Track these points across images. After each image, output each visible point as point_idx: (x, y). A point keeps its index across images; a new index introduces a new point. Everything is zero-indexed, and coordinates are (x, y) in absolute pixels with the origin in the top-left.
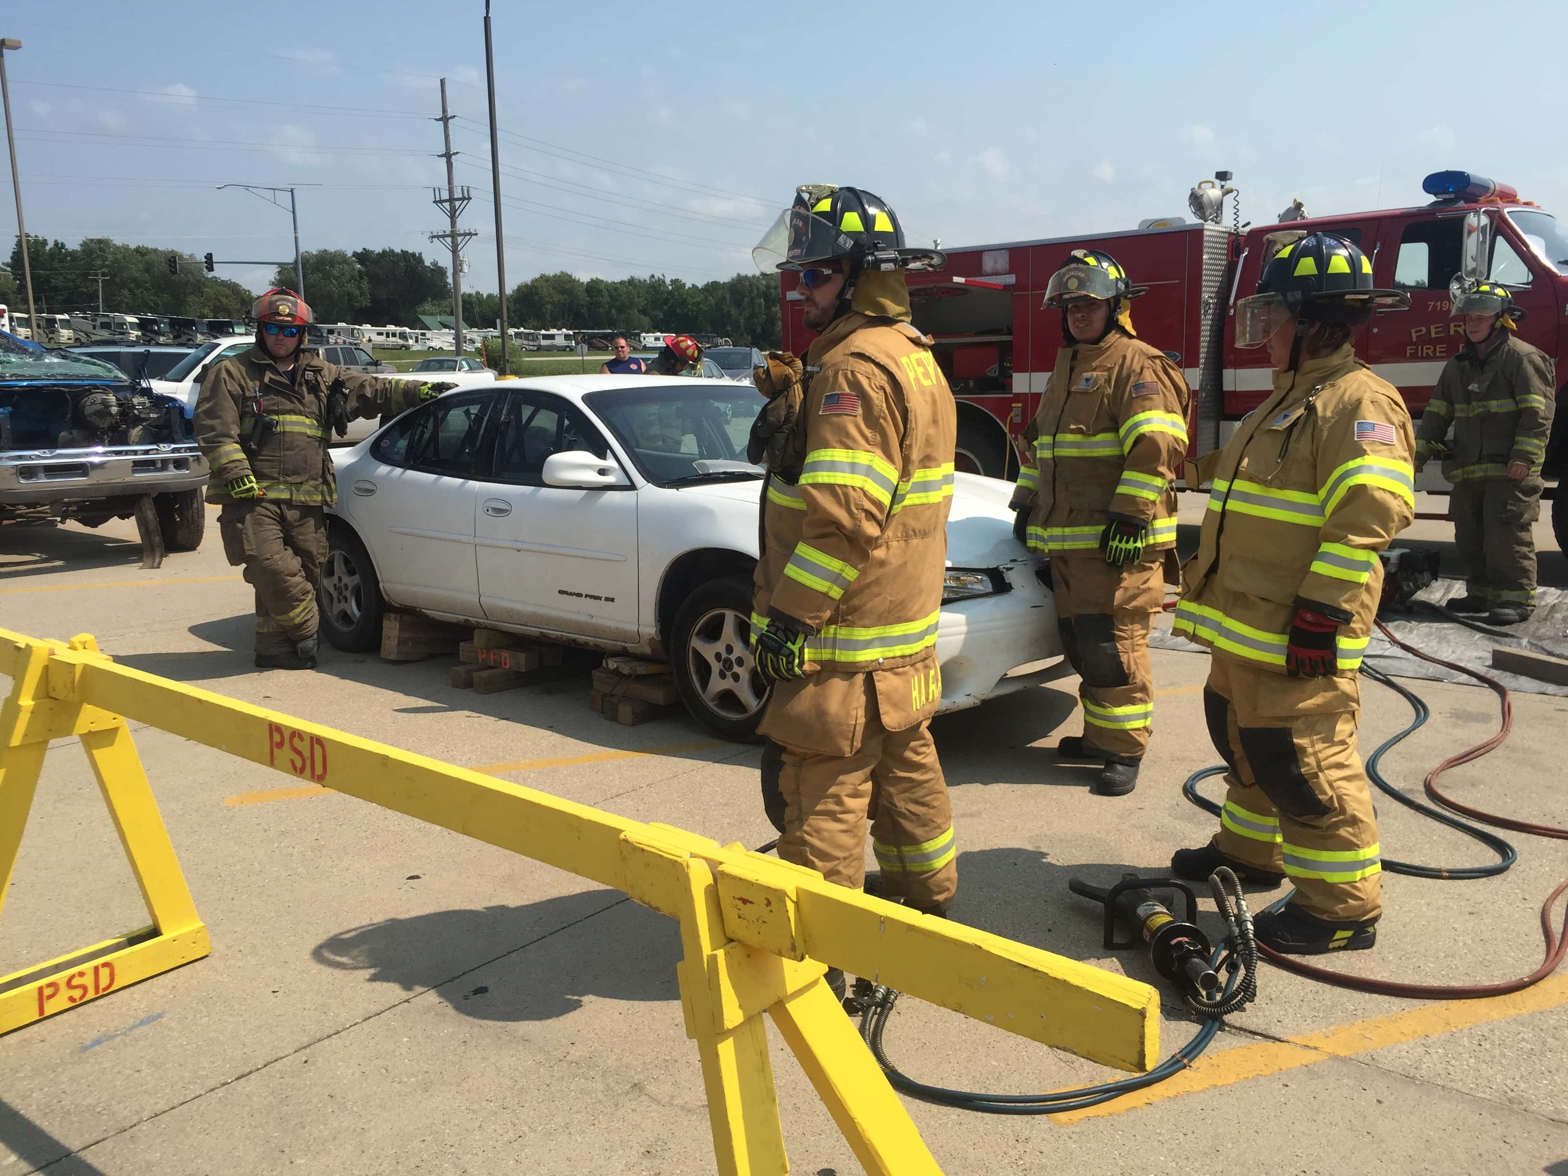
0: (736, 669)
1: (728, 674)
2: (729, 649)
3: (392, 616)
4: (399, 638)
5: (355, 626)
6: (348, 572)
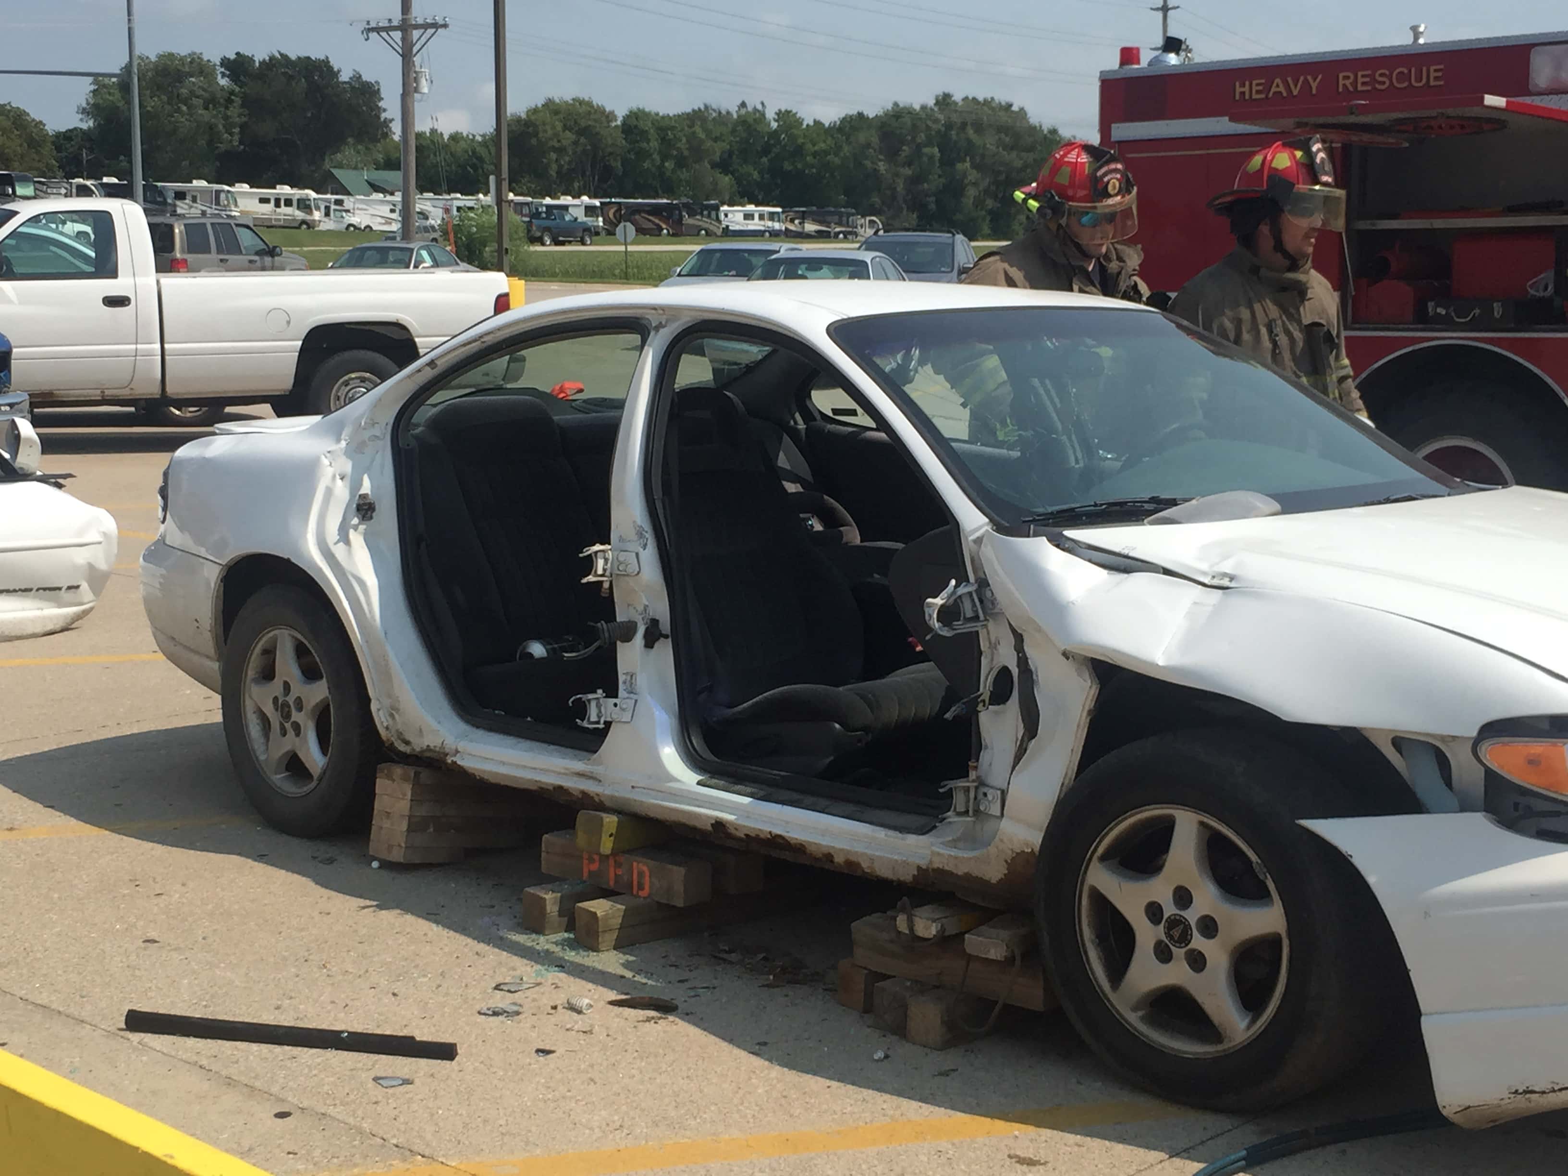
0: (1198, 942)
1: (1179, 952)
2: (1183, 897)
3: (398, 770)
4: (410, 817)
5: (313, 785)
6: (303, 672)
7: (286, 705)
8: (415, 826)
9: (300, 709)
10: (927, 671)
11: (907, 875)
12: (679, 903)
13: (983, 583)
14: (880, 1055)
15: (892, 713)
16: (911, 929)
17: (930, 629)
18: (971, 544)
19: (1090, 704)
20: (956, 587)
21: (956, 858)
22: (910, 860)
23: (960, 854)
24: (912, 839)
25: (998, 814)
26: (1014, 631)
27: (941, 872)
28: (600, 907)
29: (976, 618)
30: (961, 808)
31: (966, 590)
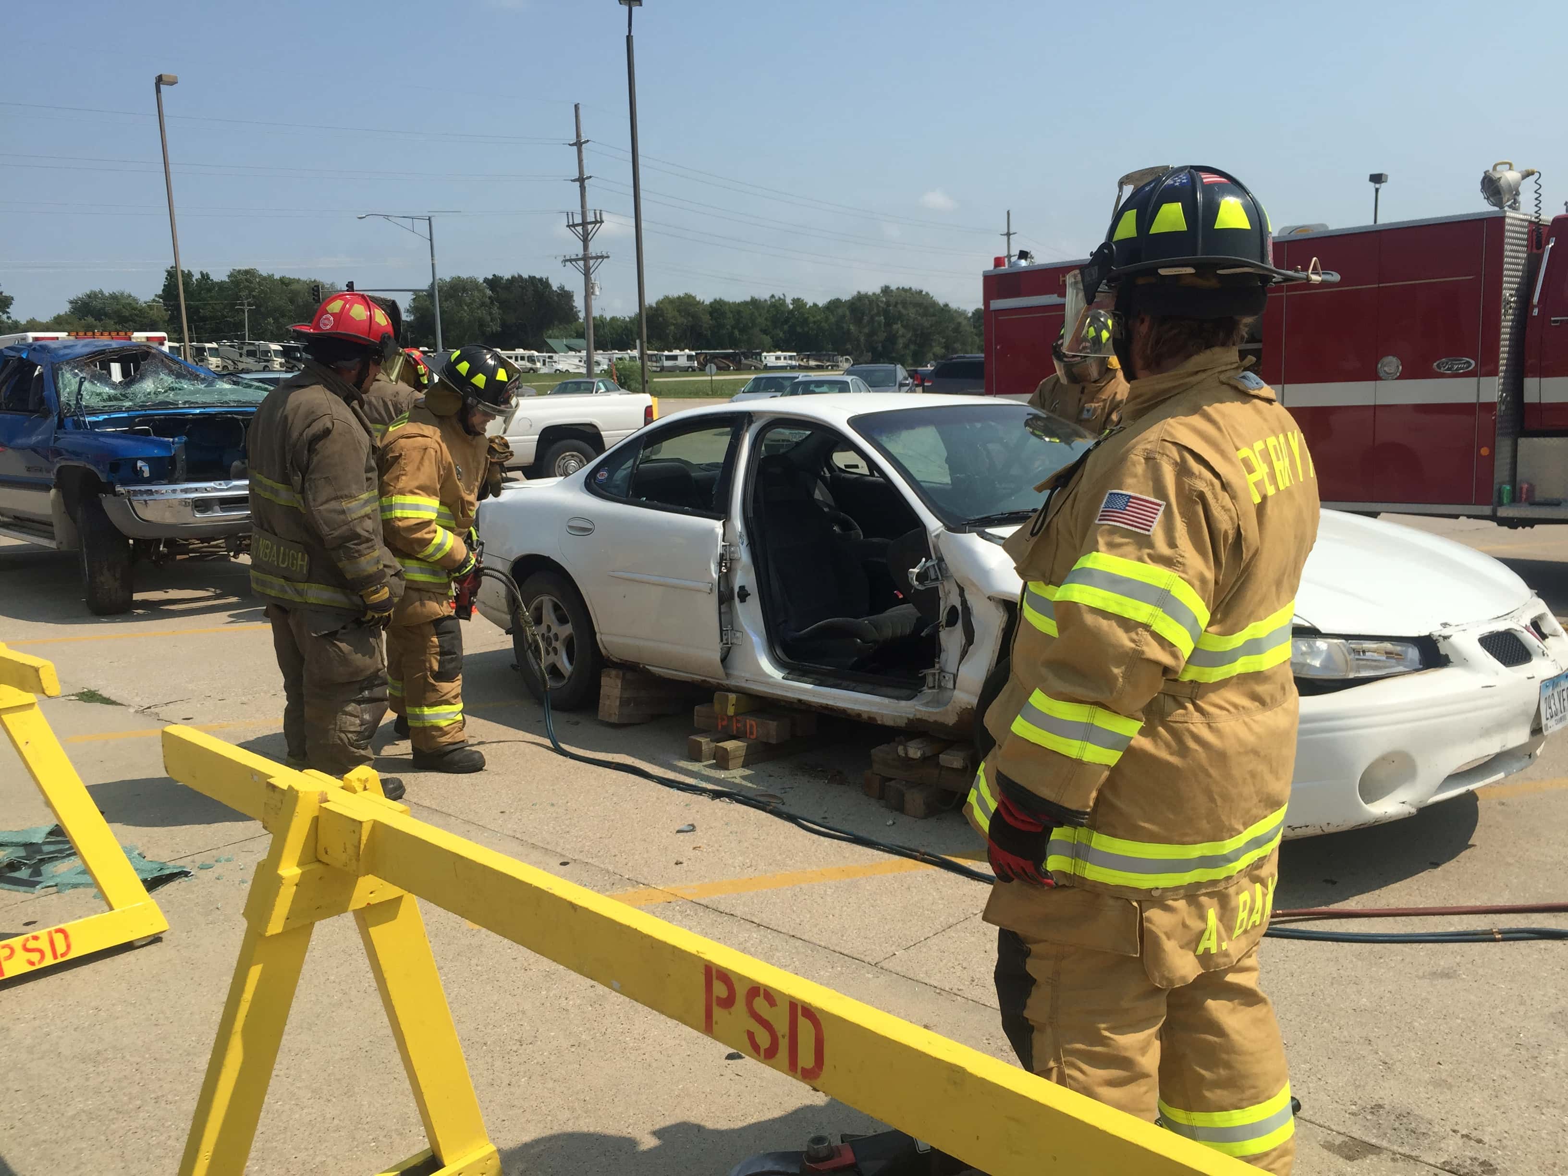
4: (621, 698)
5: (566, 681)
6: (558, 620)
7: (549, 638)
8: (624, 702)
9: (557, 640)
10: (907, 610)
11: (902, 723)
12: (773, 741)
13: (941, 560)
14: (891, 822)
15: (888, 632)
16: (906, 754)
17: (912, 586)
18: (934, 539)
19: (1003, 625)
20: (926, 562)
21: (929, 713)
22: (904, 715)
23: (931, 710)
24: (903, 703)
25: (952, 687)
26: (959, 586)
27: (920, 720)
28: (730, 745)
29: (937, 579)
30: (931, 685)
31: (932, 563)
